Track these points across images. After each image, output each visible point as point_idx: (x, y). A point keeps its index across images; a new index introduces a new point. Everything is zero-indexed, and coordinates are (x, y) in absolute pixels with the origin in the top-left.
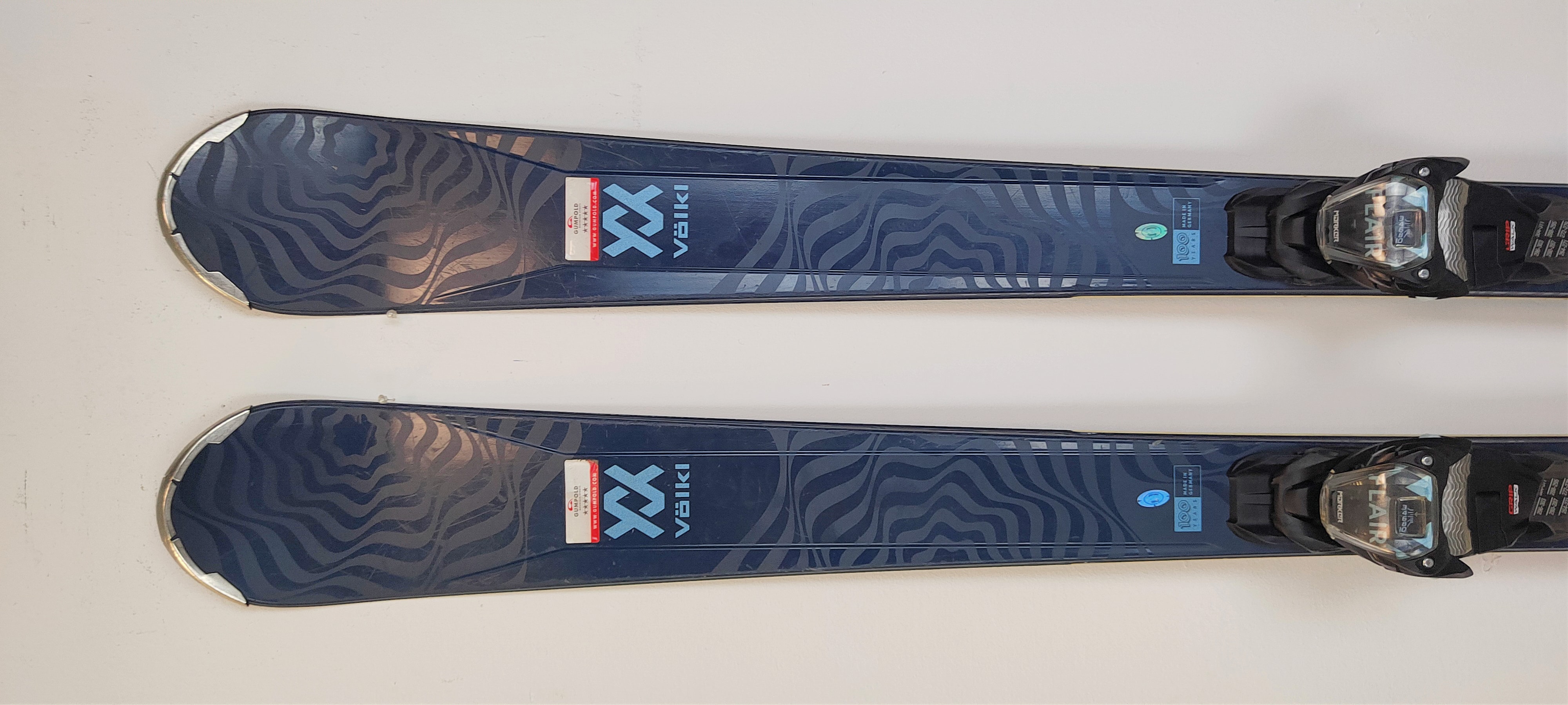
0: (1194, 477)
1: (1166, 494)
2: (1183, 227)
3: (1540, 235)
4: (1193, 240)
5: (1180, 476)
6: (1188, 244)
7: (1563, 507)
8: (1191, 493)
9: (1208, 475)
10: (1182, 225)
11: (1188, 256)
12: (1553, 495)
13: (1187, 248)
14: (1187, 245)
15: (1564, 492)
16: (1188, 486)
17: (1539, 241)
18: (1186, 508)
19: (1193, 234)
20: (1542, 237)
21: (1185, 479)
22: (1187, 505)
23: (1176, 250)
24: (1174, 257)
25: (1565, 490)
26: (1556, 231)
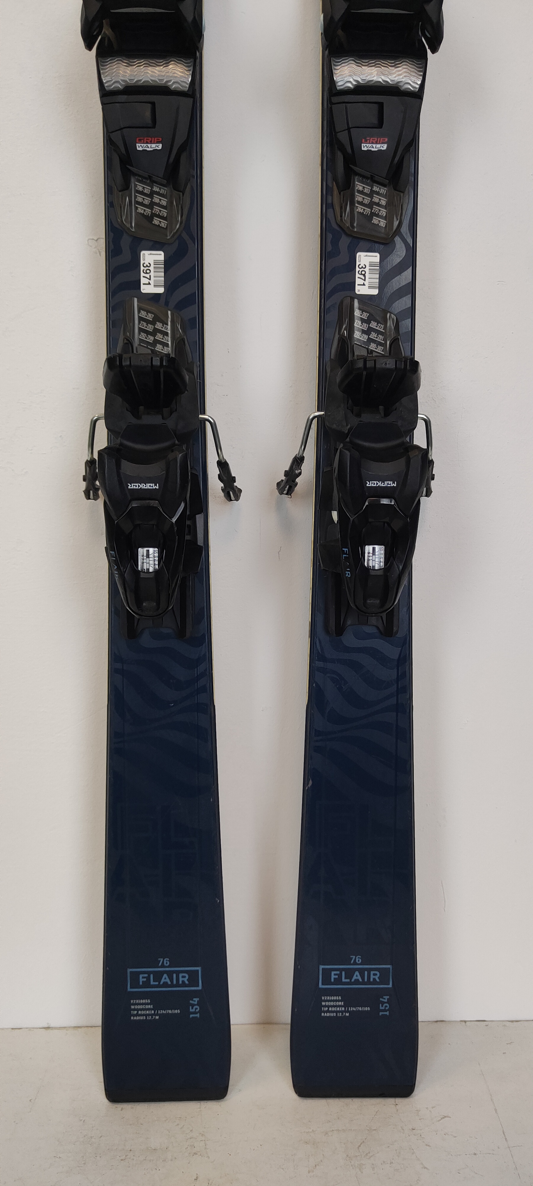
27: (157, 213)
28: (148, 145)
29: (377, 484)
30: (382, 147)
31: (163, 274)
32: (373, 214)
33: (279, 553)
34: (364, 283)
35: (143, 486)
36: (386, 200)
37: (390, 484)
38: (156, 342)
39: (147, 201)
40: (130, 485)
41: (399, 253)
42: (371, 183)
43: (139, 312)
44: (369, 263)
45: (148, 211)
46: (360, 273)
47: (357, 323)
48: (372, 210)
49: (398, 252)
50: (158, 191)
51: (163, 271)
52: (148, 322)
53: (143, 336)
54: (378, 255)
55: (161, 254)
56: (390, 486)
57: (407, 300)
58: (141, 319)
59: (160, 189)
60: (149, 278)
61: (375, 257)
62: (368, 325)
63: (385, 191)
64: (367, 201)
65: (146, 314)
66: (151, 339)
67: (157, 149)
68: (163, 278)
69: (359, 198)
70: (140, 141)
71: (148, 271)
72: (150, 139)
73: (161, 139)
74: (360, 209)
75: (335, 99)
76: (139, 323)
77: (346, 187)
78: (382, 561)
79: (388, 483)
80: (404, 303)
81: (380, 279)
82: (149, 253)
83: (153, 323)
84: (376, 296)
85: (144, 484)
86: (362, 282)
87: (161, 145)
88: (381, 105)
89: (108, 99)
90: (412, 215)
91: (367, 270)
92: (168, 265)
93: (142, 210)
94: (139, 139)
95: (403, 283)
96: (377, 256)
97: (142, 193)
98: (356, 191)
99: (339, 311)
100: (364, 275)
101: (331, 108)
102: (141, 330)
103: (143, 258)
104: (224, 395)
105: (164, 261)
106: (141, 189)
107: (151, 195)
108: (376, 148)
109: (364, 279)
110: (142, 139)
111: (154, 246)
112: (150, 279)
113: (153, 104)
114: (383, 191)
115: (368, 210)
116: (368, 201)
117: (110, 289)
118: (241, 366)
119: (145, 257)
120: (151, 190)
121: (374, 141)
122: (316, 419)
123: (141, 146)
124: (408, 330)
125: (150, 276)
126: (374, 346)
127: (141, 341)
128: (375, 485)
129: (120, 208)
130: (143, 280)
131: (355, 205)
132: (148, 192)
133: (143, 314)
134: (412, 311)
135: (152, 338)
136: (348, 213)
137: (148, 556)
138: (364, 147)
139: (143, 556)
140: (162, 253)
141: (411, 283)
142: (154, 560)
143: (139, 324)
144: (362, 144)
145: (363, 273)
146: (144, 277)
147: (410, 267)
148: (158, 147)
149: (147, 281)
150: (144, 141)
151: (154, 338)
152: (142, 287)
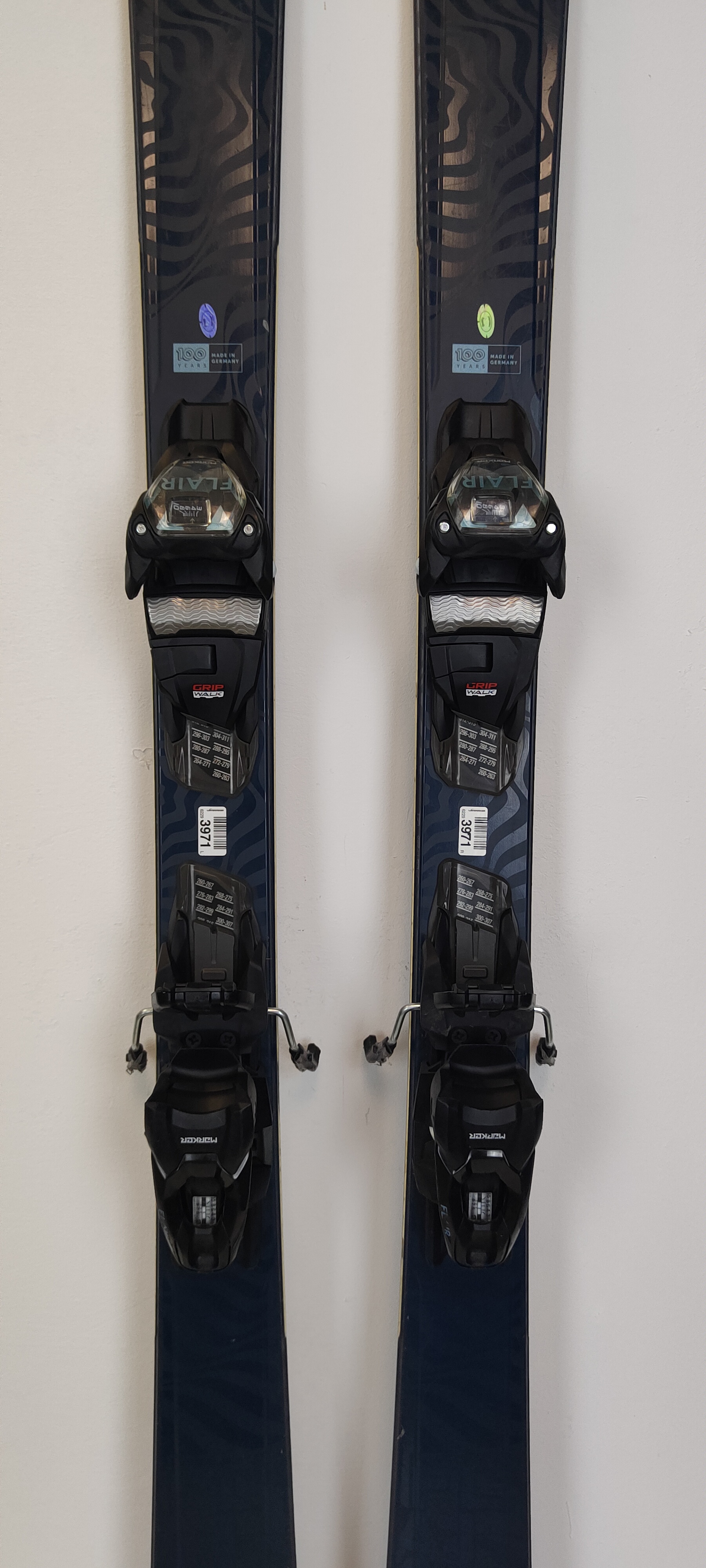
0: (230, 364)
1: (213, 334)
2: (491, 356)
3: (481, 736)
4: (477, 366)
5: (232, 349)
6: (474, 361)
7: (200, 759)
8: (213, 361)
9: (232, 380)
10: (493, 355)
11: (461, 360)
12: (213, 749)
13: (469, 360)
14: (472, 360)
15: (216, 761)
16: (221, 358)
17: (476, 735)
18: (198, 356)
19: (483, 366)
20: (479, 738)
21: (228, 355)
22: (201, 358)
23: (466, 348)
24: (461, 346)
25: (218, 762)
26: (485, 752)
27: (218, 764)
28: (207, 692)
29: (482, 1136)
30: (491, 692)
31: (225, 834)
32: (480, 764)
33: (366, 1116)
34: (468, 843)
35: (198, 1140)
36: (496, 747)
37: (498, 1137)
38: (216, 915)
39: (206, 750)
40: (183, 1139)
41: (512, 807)
42: (478, 726)
43: (196, 881)
44: (474, 819)
45: (207, 762)
46: (464, 830)
47: (460, 891)
48: (478, 759)
49: (510, 805)
50: (219, 737)
51: (226, 829)
52: (207, 892)
53: (201, 908)
54: (486, 809)
55: (223, 810)
56: (498, 1138)
57: (521, 862)
58: (198, 888)
59: (222, 735)
60: (208, 838)
61: (483, 812)
62: (473, 894)
63: (495, 736)
64: (472, 748)
65: (204, 883)
66: (210, 911)
67: (218, 697)
68: (226, 838)
69: (462, 744)
70: (197, 689)
71: (207, 830)
72: (210, 686)
73: (223, 686)
74: (463, 758)
75: (433, 641)
76: (196, 893)
77: (447, 733)
78: (489, 1209)
79: (496, 1135)
80: (519, 864)
81: (489, 837)
82: (208, 809)
83: (213, 892)
84: (483, 858)
85: (200, 1138)
86: (466, 841)
87: (223, 692)
88: (490, 646)
89: (158, 642)
90: (528, 761)
91: (472, 827)
92: (231, 823)
93: (199, 761)
94: (196, 687)
95: (517, 842)
96: (484, 811)
97: (199, 740)
98: (459, 737)
99: (438, 878)
100: (469, 834)
101: (429, 650)
102: (198, 901)
103: (201, 815)
104: (300, 930)
105: (227, 817)
106: (198, 735)
107: (210, 743)
108: (483, 693)
109: (469, 838)
110: (200, 687)
111: (214, 802)
112: (209, 840)
113: (214, 647)
114: (493, 735)
115: (474, 760)
116: (474, 749)
117: (161, 851)
118: (320, 897)
119: (203, 813)
120: (211, 737)
121: (480, 686)
122: (411, 1012)
123: (199, 693)
124: (522, 898)
125: (210, 836)
126: (481, 918)
127: (199, 914)
128: (480, 1138)
129: (173, 760)
130: (201, 841)
131: (457, 753)
132: (207, 739)
133: (201, 883)
134: (528, 876)
135: (212, 910)
136: (449, 766)
137: (204, 1204)
138: (469, 693)
139: (198, 1204)
140: (224, 808)
141: (526, 842)
142: (212, 1210)
143: (195, 895)
144: (467, 690)
145: (468, 830)
146: (202, 837)
147: (525, 823)
148: (219, 694)
149: (205, 842)
150: (202, 689)
151: (214, 910)
152: (200, 849)
